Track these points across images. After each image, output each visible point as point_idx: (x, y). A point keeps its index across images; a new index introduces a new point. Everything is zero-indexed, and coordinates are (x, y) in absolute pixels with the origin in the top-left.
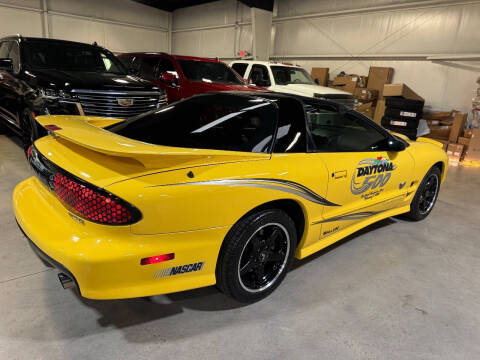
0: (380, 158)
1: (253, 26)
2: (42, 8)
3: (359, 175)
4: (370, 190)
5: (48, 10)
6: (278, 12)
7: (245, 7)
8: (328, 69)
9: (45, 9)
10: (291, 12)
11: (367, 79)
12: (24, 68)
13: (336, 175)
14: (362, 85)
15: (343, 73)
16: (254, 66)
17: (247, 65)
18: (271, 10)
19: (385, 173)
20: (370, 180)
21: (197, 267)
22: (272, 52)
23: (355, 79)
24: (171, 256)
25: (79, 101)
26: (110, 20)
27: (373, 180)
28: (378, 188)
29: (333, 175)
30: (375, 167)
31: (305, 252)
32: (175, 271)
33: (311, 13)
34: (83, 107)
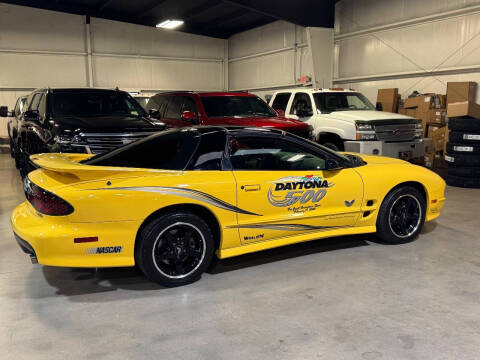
0: (309, 176)
1: (309, 47)
2: (86, 50)
3: (277, 189)
4: (297, 205)
5: (93, 51)
6: (341, 28)
7: (299, 27)
8: (396, 90)
9: (89, 52)
10: (355, 26)
11: (445, 98)
12: (48, 119)
13: (248, 188)
14: (438, 106)
15: (416, 92)
16: (297, 95)
17: (289, 95)
18: (333, 27)
19: (316, 189)
20: (296, 195)
21: (117, 250)
22: (336, 75)
23: (428, 99)
24: (95, 239)
25: (88, 143)
26: (157, 56)
27: (301, 195)
28: (310, 203)
29: (242, 188)
30: (301, 183)
31: (225, 254)
32: (100, 251)
33: (377, 26)
34: (91, 149)
